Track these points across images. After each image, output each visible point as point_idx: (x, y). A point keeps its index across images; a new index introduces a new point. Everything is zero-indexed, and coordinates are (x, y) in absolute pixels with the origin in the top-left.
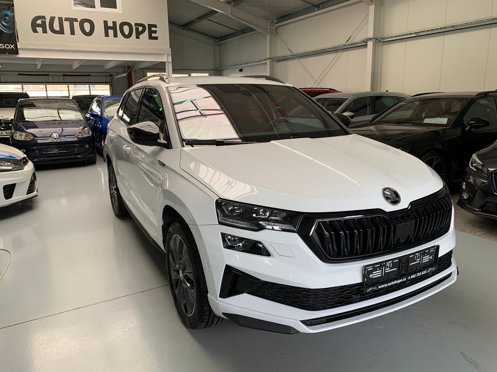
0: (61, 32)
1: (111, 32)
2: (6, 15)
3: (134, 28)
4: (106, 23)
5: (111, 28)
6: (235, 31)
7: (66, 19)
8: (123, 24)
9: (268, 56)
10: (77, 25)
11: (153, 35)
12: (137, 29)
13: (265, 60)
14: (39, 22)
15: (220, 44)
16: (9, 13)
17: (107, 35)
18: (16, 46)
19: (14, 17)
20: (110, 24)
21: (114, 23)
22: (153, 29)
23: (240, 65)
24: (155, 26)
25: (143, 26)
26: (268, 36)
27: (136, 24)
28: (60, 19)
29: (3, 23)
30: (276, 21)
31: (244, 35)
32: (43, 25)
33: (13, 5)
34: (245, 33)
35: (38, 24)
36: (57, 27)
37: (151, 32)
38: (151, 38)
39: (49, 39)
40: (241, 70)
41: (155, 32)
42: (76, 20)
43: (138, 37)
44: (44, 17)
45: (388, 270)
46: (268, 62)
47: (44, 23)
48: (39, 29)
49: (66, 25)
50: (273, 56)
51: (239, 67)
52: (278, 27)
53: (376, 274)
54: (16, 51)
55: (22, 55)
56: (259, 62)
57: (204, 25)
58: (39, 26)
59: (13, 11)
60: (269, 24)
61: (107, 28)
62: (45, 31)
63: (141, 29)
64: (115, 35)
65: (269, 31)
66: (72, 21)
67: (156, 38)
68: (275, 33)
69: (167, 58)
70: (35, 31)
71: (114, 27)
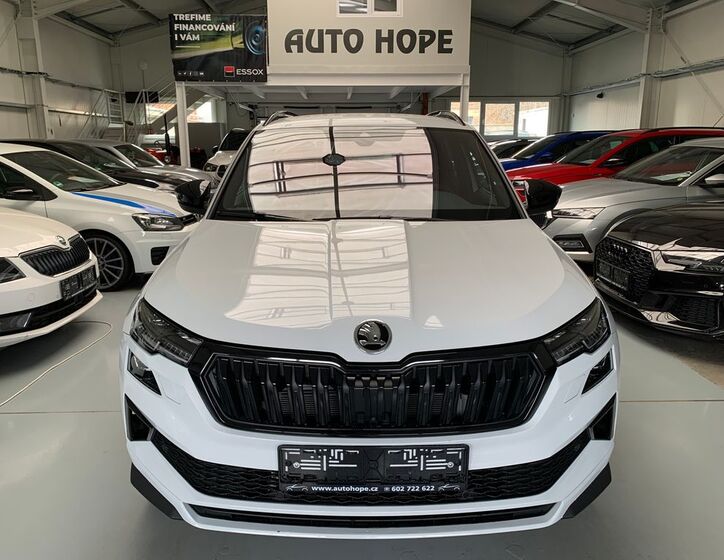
0: (320, 49)
1: (385, 45)
2: (257, 32)
3: (418, 37)
4: (379, 32)
5: (385, 40)
6: (597, 31)
7: (328, 32)
8: (402, 33)
9: (644, 71)
10: (340, 38)
11: (446, 46)
12: (422, 39)
13: (638, 77)
14: (295, 38)
15: (574, 54)
16: (260, 29)
17: (379, 50)
18: (265, 71)
19: (266, 33)
20: (385, 34)
21: (391, 32)
22: (446, 37)
23: (600, 86)
24: (449, 33)
25: (431, 33)
26: (647, 36)
27: (421, 32)
28: (321, 32)
29: (254, 43)
30: (664, 8)
31: (612, 36)
32: (299, 43)
33: (266, 18)
34: (615, 32)
35: (294, 41)
36: (315, 44)
37: (442, 42)
38: (441, 50)
39: (304, 60)
40: (601, 96)
41: (449, 41)
42: (340, 32)
43: (422, 51)
44: (301, 31)
45: (334, 464)
46: (642, 80)
47: (300, 38)
48: (294, 48)
49: (327, 39)
50: (652, 71)
51: (598, 91)
52: (668, 18)
53: (310, 465)
54: (264, 78)
55: (271, 82)
56: (628, 80)
57: (545, 23)
58: (294, 43)
59: (266, 26)
60: (650, 15)
61: (379, 39)
62: (300, 50)
63: (427, 38)
64: (391, 50)
65: (649, 27)
66: (334, 33)
67: (450, 51)
68: (662, 31)
69: (462, 81)
70: (289, 50)
71: (389, 40)
